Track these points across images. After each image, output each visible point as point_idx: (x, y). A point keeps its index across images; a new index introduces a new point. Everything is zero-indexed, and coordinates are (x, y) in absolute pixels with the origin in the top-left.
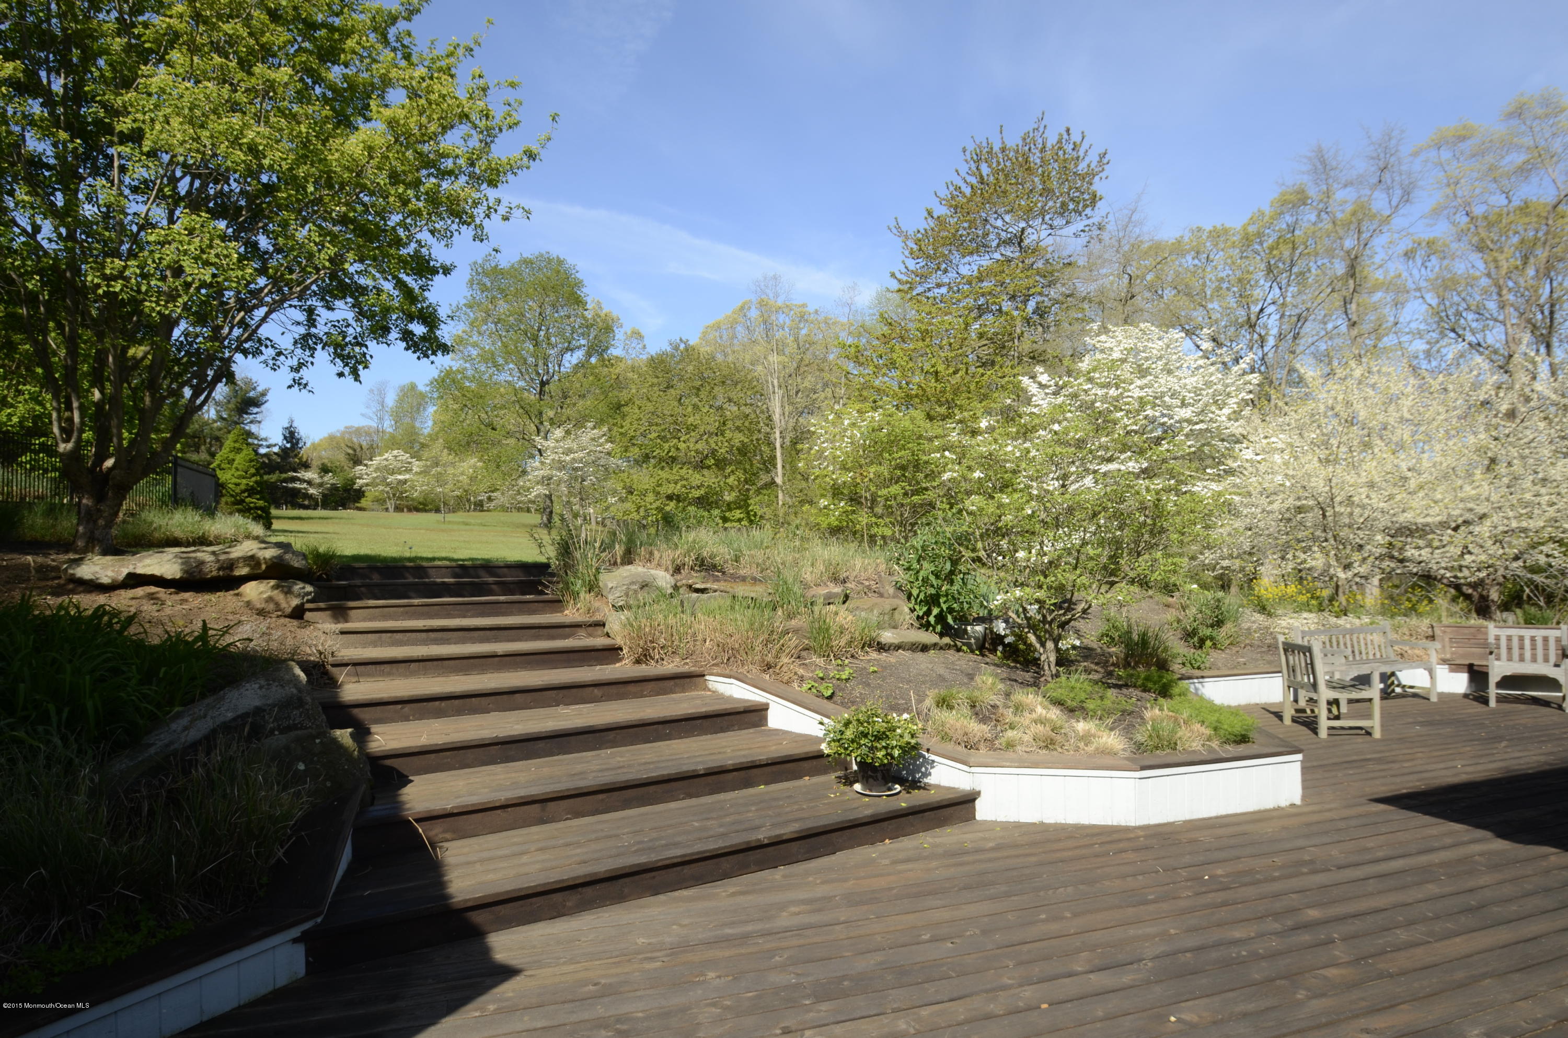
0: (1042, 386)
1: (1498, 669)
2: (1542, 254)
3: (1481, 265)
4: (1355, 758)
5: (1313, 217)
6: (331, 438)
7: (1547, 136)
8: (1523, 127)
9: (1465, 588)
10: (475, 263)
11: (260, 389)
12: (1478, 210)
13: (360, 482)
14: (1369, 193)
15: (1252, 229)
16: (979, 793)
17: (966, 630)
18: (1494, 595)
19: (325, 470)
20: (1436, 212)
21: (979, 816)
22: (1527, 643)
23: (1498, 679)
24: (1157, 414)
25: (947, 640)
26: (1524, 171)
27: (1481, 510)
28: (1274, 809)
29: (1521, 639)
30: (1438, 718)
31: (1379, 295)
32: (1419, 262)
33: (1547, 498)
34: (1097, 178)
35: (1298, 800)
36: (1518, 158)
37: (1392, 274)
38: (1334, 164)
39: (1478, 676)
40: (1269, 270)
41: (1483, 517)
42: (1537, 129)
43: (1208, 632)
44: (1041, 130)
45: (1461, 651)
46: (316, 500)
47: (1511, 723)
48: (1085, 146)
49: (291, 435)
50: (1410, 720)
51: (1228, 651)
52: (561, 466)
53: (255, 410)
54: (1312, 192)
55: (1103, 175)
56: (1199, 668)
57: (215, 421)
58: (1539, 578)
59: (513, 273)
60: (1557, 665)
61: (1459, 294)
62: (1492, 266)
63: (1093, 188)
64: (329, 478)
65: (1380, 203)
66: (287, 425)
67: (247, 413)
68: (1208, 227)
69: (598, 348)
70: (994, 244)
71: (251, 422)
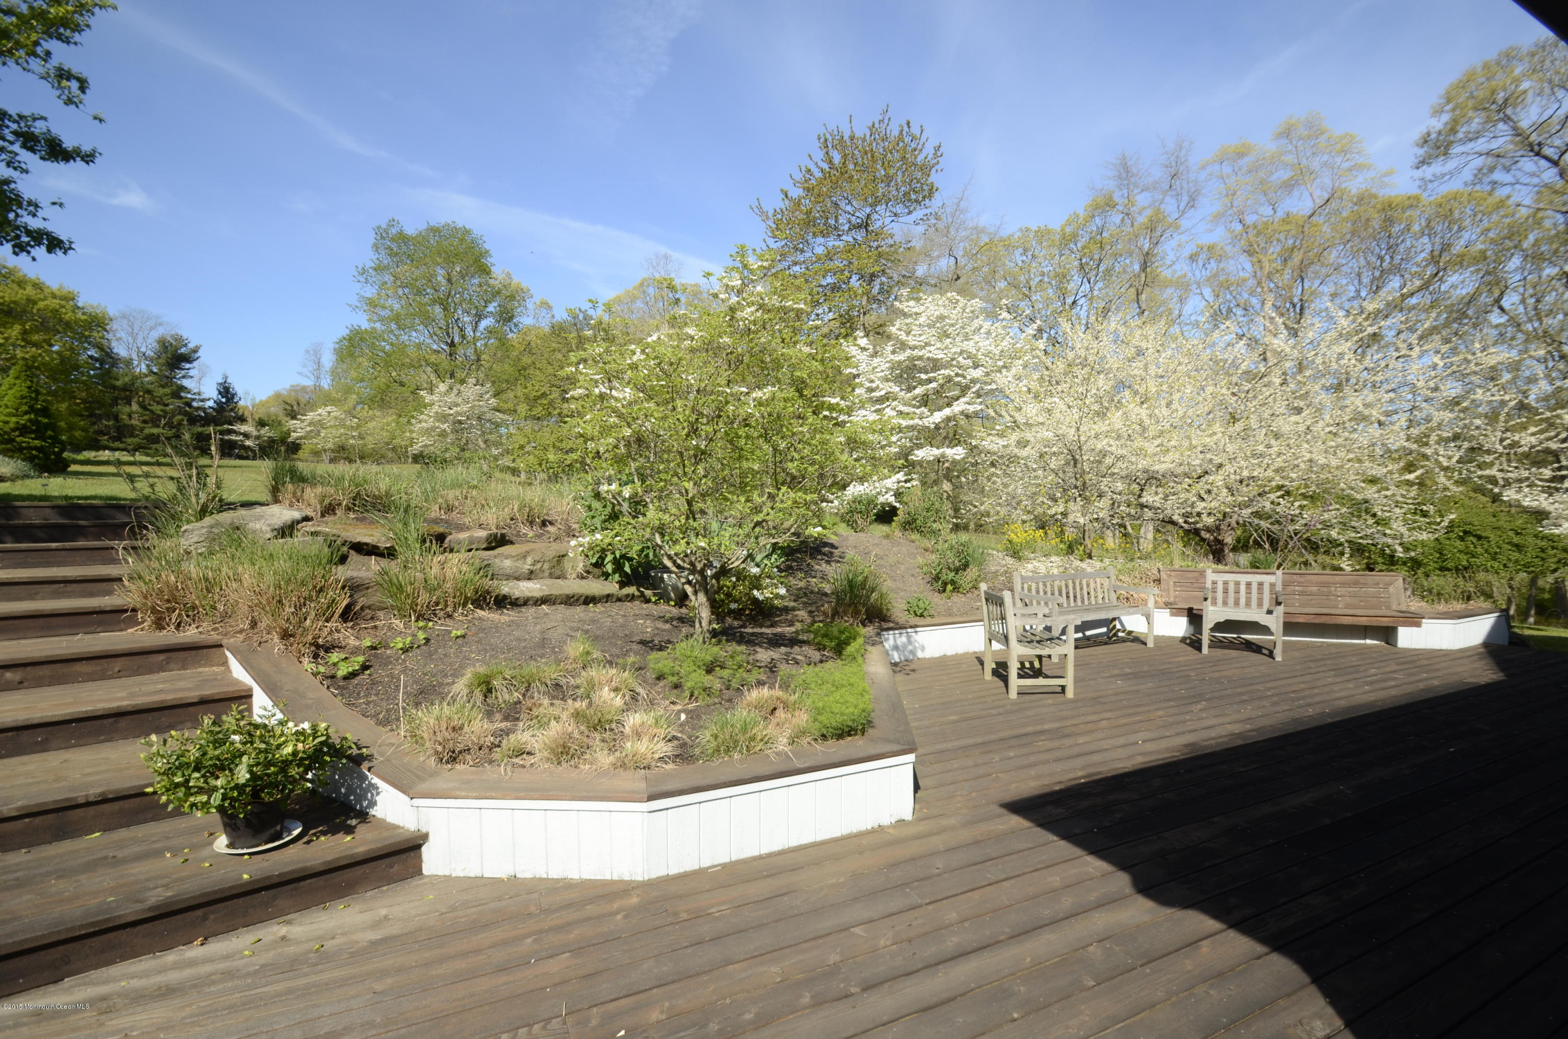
0: (864, 349)
1: (1213, 614)
2: (1297, 258)
3: (1248, 266)
4: (1030, 729)
5: (1118, 221)
6: (277, 395)
7: (1308, 154)
8: (1290, 147)
9: (1203, 534)
10: (379, 228)
11: (191, 346)
12: (1250, 219)
13: (294, 435)
14: (1161, 197)
15: (1068, 230)
16: (425, 837)
17: (662, 578)
18: (1229, 539)
19: (261, 424)
20: (1218, 218)
21: (426, 870)
22: (1243, 588)
23: (1212, 625)
24: (952, 374)
25: (632, 590)
26: (1289, 186)
27: (1217, 460)
28: (873, 831)
29: (1237, 584)
30: (1146, 668)
31: (1169, 291)
32: (1201, 263)
33: (1276, 449)
34: (934, 170)
35: (908, 815)
36: (1284, 175)
37: (1178, 274)
38: (1135, 171)
39: (1195, 618)
40: (1082, 267)
41: (1220, 466)
42: (1301, 148)
43: (951, 575)
44: (886, 121)
45: (1184, 594)
46: (253, 451)
47: (1217, 675)
48: (923, 139)
49: (226, 391)
50: (1117, 672)
51: (969, 595)
52: (443, 418)
53: (188, 366)
54: (1117, 197)
55: (938, 167)
56: (922, 616)
57: (146, 376)
58: (1264, 524)
59: (420, 240)
60: (1270, 612)
61: (1231, 293)
62: (1257, 267)
63: (930, 180)
64: (265, 431)
65: (1170, 207)
66: (221, 381)
67: (179, 369)
68: (1034, 228)
69: (506, 317)
70: (846, 227)
71: (184, 377)
